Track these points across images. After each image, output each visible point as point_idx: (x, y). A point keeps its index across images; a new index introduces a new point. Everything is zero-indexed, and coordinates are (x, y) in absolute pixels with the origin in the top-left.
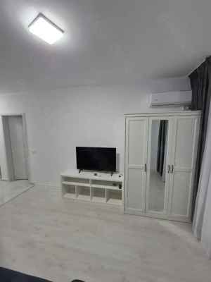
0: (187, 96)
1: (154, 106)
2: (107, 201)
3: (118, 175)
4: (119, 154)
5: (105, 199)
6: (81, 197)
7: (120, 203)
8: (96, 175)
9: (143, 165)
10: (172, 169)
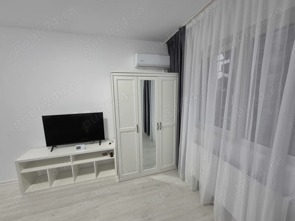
0: (166, 61)
1: (139, 67)
2: (97, 175)
3: (108, 142)
4: (106, 119)
5: (94, 175)
6: (57, 183)
7: (113, 172)
8: (79, 148)
9: (136, 127)
10: (160, 126)
